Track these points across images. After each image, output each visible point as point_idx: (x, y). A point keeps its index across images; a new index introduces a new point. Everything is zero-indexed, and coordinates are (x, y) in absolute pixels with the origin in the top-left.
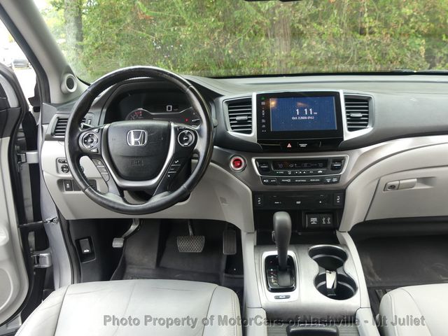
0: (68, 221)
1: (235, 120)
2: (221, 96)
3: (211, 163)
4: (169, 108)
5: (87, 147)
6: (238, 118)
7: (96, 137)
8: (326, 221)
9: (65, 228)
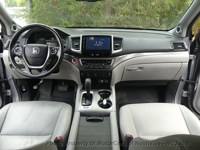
0: (16, 79)
1: (74, 45)
2: (70, 35)
3: (63, 60)
4: (53, 39)
5: (17, 53)
6: (75, 44)
7: (21, 49)
8: (106, 81)
9: (15, 82)
